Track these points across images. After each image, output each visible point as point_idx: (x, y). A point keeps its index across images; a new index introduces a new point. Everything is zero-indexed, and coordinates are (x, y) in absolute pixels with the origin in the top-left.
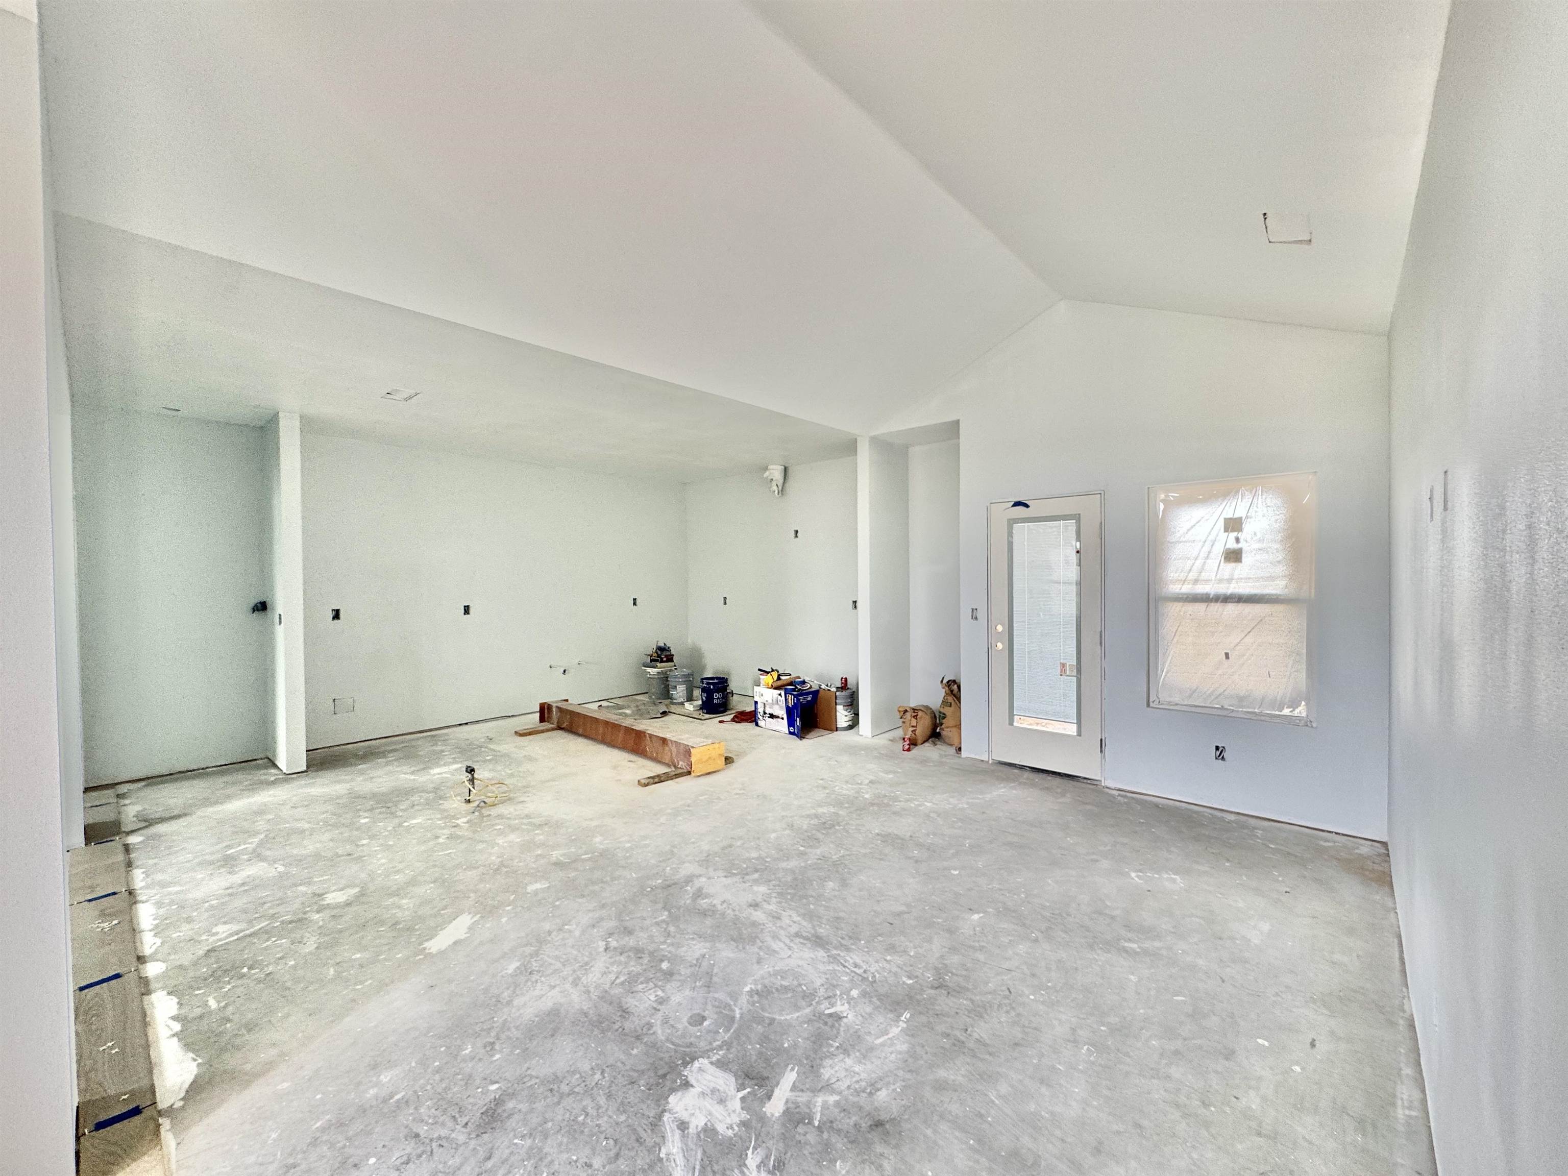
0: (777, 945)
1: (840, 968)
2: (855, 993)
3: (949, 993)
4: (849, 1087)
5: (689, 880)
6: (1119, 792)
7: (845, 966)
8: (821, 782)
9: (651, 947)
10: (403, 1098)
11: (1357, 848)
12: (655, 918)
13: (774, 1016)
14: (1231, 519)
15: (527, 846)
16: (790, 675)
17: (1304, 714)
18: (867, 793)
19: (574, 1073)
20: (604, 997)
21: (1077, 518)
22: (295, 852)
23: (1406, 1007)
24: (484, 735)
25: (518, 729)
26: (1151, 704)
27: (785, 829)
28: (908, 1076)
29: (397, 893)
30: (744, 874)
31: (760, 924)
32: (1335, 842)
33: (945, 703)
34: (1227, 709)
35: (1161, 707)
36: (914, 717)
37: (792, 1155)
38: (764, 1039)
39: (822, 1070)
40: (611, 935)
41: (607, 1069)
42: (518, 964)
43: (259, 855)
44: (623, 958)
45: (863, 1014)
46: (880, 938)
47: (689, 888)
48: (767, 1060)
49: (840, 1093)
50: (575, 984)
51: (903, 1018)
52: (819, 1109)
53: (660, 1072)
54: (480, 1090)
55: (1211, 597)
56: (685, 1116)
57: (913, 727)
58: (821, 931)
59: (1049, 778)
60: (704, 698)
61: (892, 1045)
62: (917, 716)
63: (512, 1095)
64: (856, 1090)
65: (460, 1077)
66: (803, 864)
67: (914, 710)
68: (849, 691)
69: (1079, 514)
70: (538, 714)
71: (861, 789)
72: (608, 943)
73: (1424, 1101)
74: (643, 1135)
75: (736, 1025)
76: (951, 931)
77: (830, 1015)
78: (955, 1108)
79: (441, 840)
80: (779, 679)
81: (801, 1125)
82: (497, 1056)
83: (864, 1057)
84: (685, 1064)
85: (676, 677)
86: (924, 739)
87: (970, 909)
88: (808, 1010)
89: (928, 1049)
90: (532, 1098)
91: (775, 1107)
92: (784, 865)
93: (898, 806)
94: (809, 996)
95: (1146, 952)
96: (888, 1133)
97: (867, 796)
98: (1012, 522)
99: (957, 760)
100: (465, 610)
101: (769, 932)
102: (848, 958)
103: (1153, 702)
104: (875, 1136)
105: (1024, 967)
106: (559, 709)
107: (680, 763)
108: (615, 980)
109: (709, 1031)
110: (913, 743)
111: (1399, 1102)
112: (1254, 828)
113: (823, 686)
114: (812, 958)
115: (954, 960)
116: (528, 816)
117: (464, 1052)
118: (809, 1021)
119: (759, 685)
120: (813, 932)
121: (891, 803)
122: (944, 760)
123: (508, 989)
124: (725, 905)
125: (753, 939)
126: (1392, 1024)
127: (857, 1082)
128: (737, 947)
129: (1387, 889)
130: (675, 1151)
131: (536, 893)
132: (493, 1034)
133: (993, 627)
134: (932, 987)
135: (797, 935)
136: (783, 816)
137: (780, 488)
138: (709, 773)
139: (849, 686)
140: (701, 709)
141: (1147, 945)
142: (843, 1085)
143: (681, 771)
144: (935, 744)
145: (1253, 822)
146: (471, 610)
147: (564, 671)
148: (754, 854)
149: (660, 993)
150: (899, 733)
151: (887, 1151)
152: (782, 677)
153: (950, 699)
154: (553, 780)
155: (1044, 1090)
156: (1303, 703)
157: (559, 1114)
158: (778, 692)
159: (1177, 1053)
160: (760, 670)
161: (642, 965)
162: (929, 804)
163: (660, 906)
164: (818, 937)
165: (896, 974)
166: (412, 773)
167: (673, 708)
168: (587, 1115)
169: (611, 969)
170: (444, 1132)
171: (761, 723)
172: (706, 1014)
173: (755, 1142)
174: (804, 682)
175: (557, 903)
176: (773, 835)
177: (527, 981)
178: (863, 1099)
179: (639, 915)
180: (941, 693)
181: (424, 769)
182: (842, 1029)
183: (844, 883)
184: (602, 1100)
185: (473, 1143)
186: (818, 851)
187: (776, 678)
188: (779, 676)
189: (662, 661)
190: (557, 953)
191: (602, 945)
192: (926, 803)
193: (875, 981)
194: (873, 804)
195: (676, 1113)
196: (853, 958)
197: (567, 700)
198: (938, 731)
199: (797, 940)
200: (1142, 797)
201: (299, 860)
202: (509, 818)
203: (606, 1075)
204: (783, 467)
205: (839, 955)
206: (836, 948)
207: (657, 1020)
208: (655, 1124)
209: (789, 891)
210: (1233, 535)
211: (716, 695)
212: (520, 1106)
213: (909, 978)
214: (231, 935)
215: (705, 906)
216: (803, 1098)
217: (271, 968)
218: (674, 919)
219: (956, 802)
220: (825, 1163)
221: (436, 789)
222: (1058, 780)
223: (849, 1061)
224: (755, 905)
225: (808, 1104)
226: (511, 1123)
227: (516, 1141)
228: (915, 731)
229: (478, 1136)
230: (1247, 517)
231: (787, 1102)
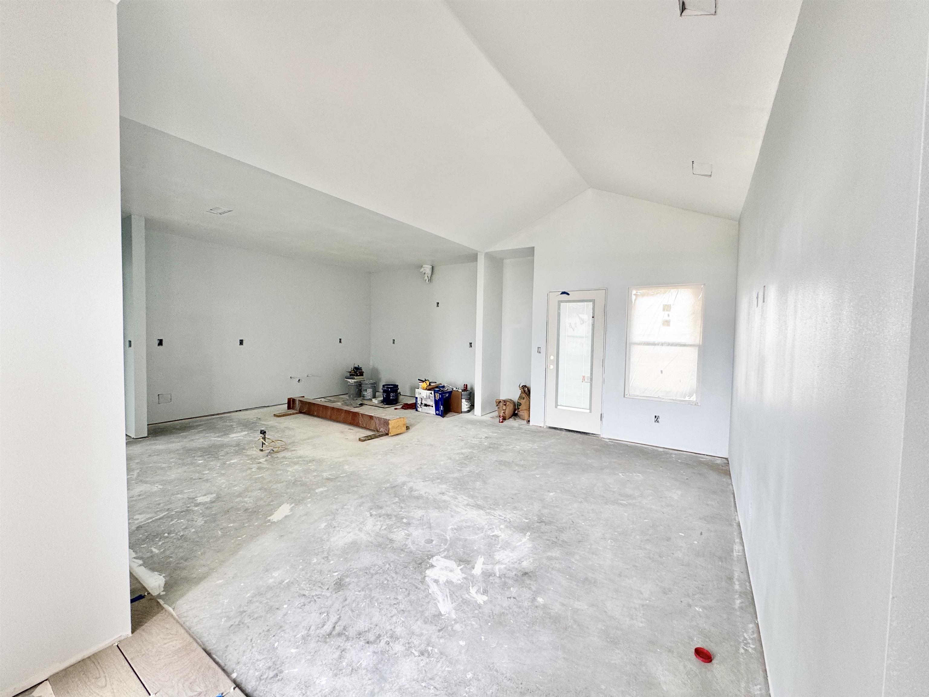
0: (458, 510)
1: (493, 517)
2: (502, 526)
3: (546, 524)
4: (509, 562)
5: (404, 484)
6: (609, 440)
7: (495, 516)
8: (460, 438)
9: (395, 513)
10: (289, 581)
11: (716, 461)
12: (392, 501)
13: (466, 538)
14: (666, 305)
15: (307, 471)
16: (436, 383)
17: (695, 400)
18: (485, 442)
19: (375, 565)
20: (378, 535)
21: (593, 301)
22: (164, 478)
23: (737, 519)
24: (256, 416)
25: (275, 413)
26: (626, 396)
27: (447, 460)
28: (535, 556)
29: (239, 495)
30: (432, 480)
31: (447, 501)
32: (706, 459)
33: (521, 397)
34: (660, 398)
35: (629, 397)
36: (504, 405)
37: (490, 587)
38: (464, 547)
39: (495, 557)
40: (371, 509)
41: (391, 563)
42: (325, 524)
43: (141, 481)
44: (381, 519)
45: (509, 535)
46: (509, 504)
47: (405, 487)
48: (468, 554)
49: (506, 564)
50: (360, 530)
51: (527, 535)
52: (498, 570)
53: (418, 562)
54: (329, 576)
55: (656, 343)
56: (436, 578)
57: (504, 410)
58: (479, 503)
59: (575, 434)
60: (385, 396)
61: (524, 545)
62: (506, 404)
63: (347, 576)
64: (512, 563)
65: (316, 571)
66: (461, 475)
67: (504, 401)
68: (468, 392)
69: (595, 300)
70: (287, 405)
71: (482, 440)
72: (371, 513)
73: (744, 550)
74: (419, 586)
75: (449, 543)
76: (542, 500)
77: (493, 536)
78: (557, 565)
79: (253, 470)
80: (430, 385)
81: (491, 577)
82: (332, 562)
83: (513, 551)
84: (429, 559)
85: (366, 384)
86: (510, 416)
87: (549, 491)
88: (482, 534)
89: (541, 546)
90: (357, 576)
91: (478, 570)
92: (451, 476)
93: (503, 448)
94: (481, 529)
95: (630, 504)
96: (531, 576)
97: (486, 444)
98: (560, 302)
99: (528, 427)
100: (240, 342)
101: (453, 504)
102: (495, 513)
103: (627, 395)
104: (525, 578)
105: (578, 513)
106: (301, 401)
107: (381, 429)
108: (381, 528)
109: (436, 545)
110: (504, 419)
111: (734, 551)
112: (671, 454)
113: (454, 389)
114: (478, 514)
115: (545, 511)
116: (300, 457)
117: (313, 562)
118: (484, 539)
119: (418, 389)
120: (475, 503)
121: (499, 447)
122: (521, 426)
123: (325, 534)
124: (427, 494)
125: (447, 508)
126: (731, 525)
127: (512, 560)
128: (439, 511)
129: (729, 477)
130: (435, 590)
131: (322, 493)
132: (325, 553)
133: (549, 357)
134: (538, 522)
135: (467, 505)
136: (444, 454)
137: (429, 278)
138: (397, 435)
139: (468, 389)
140: (382, 402)
141: (630, 501)
142: (506, 561)
143: (381, 433)
144: (515, 420)
145: (671, 451)
146: (244, 342)
147: (299, 380)
148: (435, 471)
149: (406, 532)
150: (496, 414)
151: (532, 583)
152: (431, 384)
153: (524, 395)
154: (308, 439)
155: (594, 556)
156: (695, 394)
157: (374, 581)
158: (430, 392)
159: (648, 540)
160: (419, 380)
161: (393, 521)
162: (518, 447)
163: (392, 495)
164: (478, 505)
165: (519, 518)
166: (218, 437)
167: (365, 402)
168: (388, 581)
169: (377, 523)
170: (317, 593)
171: (419, 409)
172: (433, 539)
173: (472, 584)
174: (444, 387)
175: (336, 497)
176: (442, 463)
177: (334, 531)
178: (516, 565)
179: (383, 500)
180: (519, 392)
181: (225, 435)
182: (500, 541)
183: (485, 482)
184: (394, 575)
185: (335, 596)
186: (468, 469)
187: (428, 384)
188: (430, 383)
189: (357, 376)
190: (345, 518)
191: (368, 514)
192: (517, 446)
193: (511, 522)
194: (490, 447)
195: (431, 577)
196: (498, 513)
197: (304, 397)
198: (516, 412)
199: (469, 507)
200: (620, 442)
201: (170, 482)
202: (290, 458)
203: (391, 565)
204: (431, 266)
205: (491, 512)
206: (488, 509)
207: (409, 542)
208: (423, 581)
209: (458, 487)
210: (667, 313)
211: (392, 394)
212: (353, 580)
213: (526, 519)
214: (148, 519)
215: (416, 495)
216: (489, 567)
217: (182, 534)
218: (404, 501)
219: (532, 446)
220: (505, 589)
221: (238, 445)
222: (579, 435)
223: (506, 552)
224: (443, 494)
225: (492, 569)
226: (351, 587)
227: (356, 593)
228: (505, 412)
229: (336, 593)
230: (673, 304)
231: (482, 569)
